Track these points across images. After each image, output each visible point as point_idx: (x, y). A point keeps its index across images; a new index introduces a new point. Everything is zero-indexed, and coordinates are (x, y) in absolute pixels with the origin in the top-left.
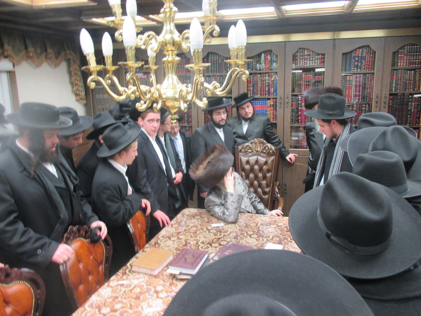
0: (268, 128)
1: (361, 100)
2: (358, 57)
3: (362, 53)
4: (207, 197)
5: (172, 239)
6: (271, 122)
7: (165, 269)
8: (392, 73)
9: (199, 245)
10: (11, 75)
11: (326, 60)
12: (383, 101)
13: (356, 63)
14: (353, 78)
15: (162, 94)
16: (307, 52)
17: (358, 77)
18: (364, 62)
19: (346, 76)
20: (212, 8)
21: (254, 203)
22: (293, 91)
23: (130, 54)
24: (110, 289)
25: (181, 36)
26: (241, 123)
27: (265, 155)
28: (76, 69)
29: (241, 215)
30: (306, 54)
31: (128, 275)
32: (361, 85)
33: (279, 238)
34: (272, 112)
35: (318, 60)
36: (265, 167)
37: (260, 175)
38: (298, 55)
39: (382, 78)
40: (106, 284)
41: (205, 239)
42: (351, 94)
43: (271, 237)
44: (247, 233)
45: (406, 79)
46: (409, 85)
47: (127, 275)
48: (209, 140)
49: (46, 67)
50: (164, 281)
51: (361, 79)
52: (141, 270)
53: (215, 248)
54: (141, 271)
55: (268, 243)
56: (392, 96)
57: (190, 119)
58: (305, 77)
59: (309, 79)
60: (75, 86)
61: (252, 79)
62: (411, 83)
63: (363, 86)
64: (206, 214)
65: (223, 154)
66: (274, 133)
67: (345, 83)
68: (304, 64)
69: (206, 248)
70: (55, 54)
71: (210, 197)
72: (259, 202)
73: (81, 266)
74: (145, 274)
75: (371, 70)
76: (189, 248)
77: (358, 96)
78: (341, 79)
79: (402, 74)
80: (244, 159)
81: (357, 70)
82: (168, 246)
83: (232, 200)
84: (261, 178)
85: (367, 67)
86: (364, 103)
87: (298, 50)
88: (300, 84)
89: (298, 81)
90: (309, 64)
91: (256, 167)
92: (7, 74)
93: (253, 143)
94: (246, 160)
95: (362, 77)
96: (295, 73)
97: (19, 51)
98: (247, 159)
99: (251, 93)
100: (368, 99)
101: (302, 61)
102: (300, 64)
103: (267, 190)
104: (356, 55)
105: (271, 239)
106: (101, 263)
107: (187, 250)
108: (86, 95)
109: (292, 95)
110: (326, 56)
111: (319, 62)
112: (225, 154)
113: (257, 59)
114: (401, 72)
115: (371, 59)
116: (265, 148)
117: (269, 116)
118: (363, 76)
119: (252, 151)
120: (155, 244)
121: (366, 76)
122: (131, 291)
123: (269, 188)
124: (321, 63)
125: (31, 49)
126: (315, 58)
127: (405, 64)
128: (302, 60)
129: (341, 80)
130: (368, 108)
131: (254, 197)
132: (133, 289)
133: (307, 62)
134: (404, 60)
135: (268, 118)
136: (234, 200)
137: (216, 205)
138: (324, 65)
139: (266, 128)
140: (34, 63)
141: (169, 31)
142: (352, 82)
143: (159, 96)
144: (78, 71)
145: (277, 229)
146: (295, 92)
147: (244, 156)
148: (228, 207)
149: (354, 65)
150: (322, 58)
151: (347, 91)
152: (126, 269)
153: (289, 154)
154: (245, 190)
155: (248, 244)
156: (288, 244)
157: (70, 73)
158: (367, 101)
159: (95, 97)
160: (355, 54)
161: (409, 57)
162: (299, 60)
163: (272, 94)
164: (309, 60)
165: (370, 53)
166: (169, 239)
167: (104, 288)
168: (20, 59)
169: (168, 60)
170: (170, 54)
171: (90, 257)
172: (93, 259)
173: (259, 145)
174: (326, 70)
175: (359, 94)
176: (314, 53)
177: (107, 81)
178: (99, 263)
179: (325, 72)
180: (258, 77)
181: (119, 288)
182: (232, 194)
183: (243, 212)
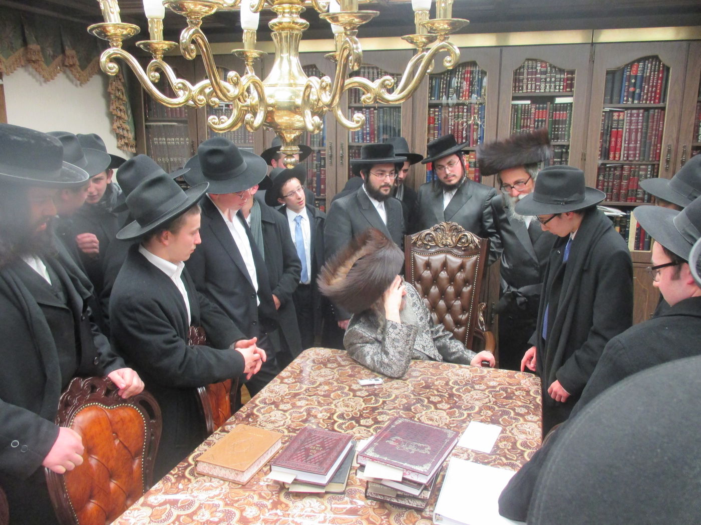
1: (639, 156)
2: (636, 77)
3: (643, 71)
4: (349, 328)
5: (282, 407)
7: (265, 469)
8: (699, 107)
9: (335, 422)
11: (575, 82)
12: (680, 158)
13: (631, 89)
14: (626, 116)
15: (266, 95)
16: (541, 66)
17: (634, 114)
18: (646, 87)
19: (611, 113)
21: (443, 340)
24: (147, 511)
27: (460, 253)
28: (118, 90)
29: (416, 362)
30: (539, 71)
31: (189, 480)
32: (640, 130)
33: (492, 412)
34: (473, 175)
35: (560, 81)
36: (460, 276)
37: (451, 289)
38: (523, 73)
39: (680, 117)
41: (346, 408)
42: (621, 146)
43: (477, 409)
44: (428, 398)
47: (186, 480)
48: (358, 221)
49: (61, 81)
50: (261, 496)
51: (641, 118)
52: (216, 472)
53: (365, 428)
54: (215, 474)
55: (472, 422)
56: (697, 150)
57: (323, 187)
58: (535, 113)
59: (542, 117)
60: (116, 121)
61: (438, 115)
63: (644, 131)
64: (347, 360)
65: (382, 249)
67: (610, 125)
68: (536, 89)
69: (348, 428)
71: (356, 326)
72: (451, 339)
73: (93, 462)
74: (224, 480)
75: (659, 102)
76: (314, 427)
77: (632, 149)
78: (603, 118)
80: (421, 259)
81: (633, 102)
82: (273, 422)
83: (393, 336)
84: (452, 296)
85: (651, 96)
86: (644, 162)
87: (524, 63)
88: (525, 125)
89: (522, 121)
90: (544, 89)
91: (443, 275)
93: (438, 230)
94: (424, 262)
95: (641, 115)
96: (517, 105)
97: (12, 49)
98: (426, 258)
100: (651, 156)
101: (532, 84)
102: (527, 89)
103: (463, 317)
104: (632, 74)
105: (476, 413)
106: (137, 454)
107: (310, 433)
108: (136, 138)
110: (575, 76)
111: (563, 85)
112: (388, 249)
113: (448, 78)
115: (659, 82)
116: (460, 239)
118: (643, 114)
119: (437, 245)
120: (248, 416)
121: (649, 113)
122: (190, 516)
123: (467, 315)
124: (565, 87)
125: (34, 46)
126: (556, 78)
128: (532, 81)
129: (602, 120)
130: (651, 171)
131: (441, 330)
132: (194, 513)
133: (540, 86)
137: (367, 343)
138: (571, 91)
140: (40, 73)
142: (623, 123)
144: (123, 94)
145: (487, 394)
147: (422, 253)
148: (386, 349)
149: (628, 91)
150: (568, 79)
151: (613, 140)
152: (186, 468)
155: (430, 423)
156: (511, 425)
157: (107, 95)
158: (650, 159)
159: (153, 142)
160: (630, 72)
162: (525, 81)
163: (473, 143)
164: (546, 82)
165: (659, 71)
166: (275, 407)
167: (135, 509)
168: (13, 64)
169: (280, 23)
170: (287, 11)
171: (114, 443)
172: (121, 445)
173: (450, 234)
174: (575, 100)
175: (634, 145)
176: (553, 70)
177: (153, 74)
178: (133, 454)
179: (573, 104)
180: (449, 112)
181: (166, 509)
182: (394, 323)
183: (417, 358)
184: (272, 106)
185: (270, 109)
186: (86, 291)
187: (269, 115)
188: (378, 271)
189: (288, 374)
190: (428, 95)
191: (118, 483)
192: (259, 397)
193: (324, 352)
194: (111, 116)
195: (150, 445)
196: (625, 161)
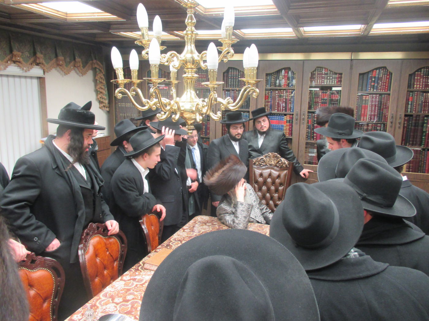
0: (283, 143)
1: (377, 119)
2: (375, 78)
3: (379, 74)
4: (218, 206)
6: (286, 137)
8: (408, 94)
10: (41, 80)
11: (343, 79)
12: (398, 121)
13: (373, 84)
14: (369, 98)
15: (180, 106)
16: (325, 71)
17: (374, 97)
18: (380, 82)
19: (362, 96)
20: (228, 33)
21: (266, 214)
22: (310, 108)
23: (154, 71)
24: (123, 282)
25: (200, 56)
26: (257, 137)
27: (278, 169)
28: (101, 78)
30: (323, 73)
31: (141, 271)
32: (377, 105)
34: (288, 127)
35: (335, 79)
36: (278, 181)
37: (273, 188)
38: (315, 74)
39: (398, 99)
40: (120, 278)
42: (367, 113)
45: (422, 101)
46: (424, 107)
48: (224, 152)
49: (73, 73)
51: (377, 99)
54: (152, 269)
56: (408, 117)
57: (208, 131)
58: (322, 95)
59: (325, 97)
60: (99, 94)
61: (270, 94)
62: (426, 105)
63: (379, 106)
64: (217, 222)
65: (236, 164)
66: (288, 148)
67: (361, 102)
68: (322, 83)
70: (82, 63)
71: (222, 205)
72: (270, 213)
73: (98, 260)
75: (387, 91)
77: (373, 115)
78: (358, 98)
79: (418, 96)
81: (373, 90)
83: (241, 209)
84: (274, 191)
85: (383, 88)
86: (379, 123)
87: (316, 69)
88: (316, 101)
89: (315, 99)
90: (326, 83)
91: (269, 180)
92: (38, 80)
93: (267, 157)
94: (259, 173)
95: (377, 97)
96: (312, 91)
97: (50, 59)
98: (260, 171)
99: (268, 108)
100: (383, 119)
101: (320, 80)
102: (317, 82)
104: (373, 76)
106: (116, 260)
108: (109, 103)
109: (308, 112)
110: (343, 76)
111: (336, 81)
112: (239, 165)
113: (276, 76)
114: (417, 94)
115: (387, 80)
116: (279, 162)
117: (285, 131)
118: (379, 97)
119: (266, 165)
120: (167, 245)
121: (381, 97)
124: (338, 82)
125: (61, 58)
126: (333, 77)
127: (421, 86)
128: (320, 78)
129: (357, 100)
130: (383, 127)
131: (265, 208)
133: (324, 81)
134: (420, 82)
135: (284, 133)
136: (244, 209)
137: (227, 213)
138: (340, 84)
139: (281, 143)
140: (63, 71)
141: (190, 51)
142: (368, 102)
143: (177, 109)
144: (103, 80)
146: (311, 109)
147: (258, 169)
148: (237, 215)
149: (371, 85)
150: (339, 78)
151: (363, 110)
152: (139, 266)
153: (302, 169)
154: (256, 200)
157: (95, 81)
158: (383, 121)
159: (118, 105)
160: (372, 74)
161: (425, 80)
162: (316, 78)
163: (289, 110)
164: (327, 79)
165: (387, 75)
166: (180, 242)
167: (117, 281)
168: (51, 67)
169: (187, 77)
170: (190, 71)
171: (107, 253)
172: (109, 255)
173: (273, 159)
174: (342, 89)
175: (374, 113)
176: (331, 73)
177: (132, 93)
178: (114, 259)
179: (342, 91)
180: (276, 93)
181: (131, 282)
182: (242, 203)
183: (252, 222)
184: (183, 110)
185: (182, 112)
186: (100, 183)
187: (182, 114)
188: (233, 175)
189: (187, 227)
190: (265, 84)
191: (108, 272)
192: (172, 238)
193: (205, 218)
194: (97, 91)
195: (122, 256)
196: (369, 121)
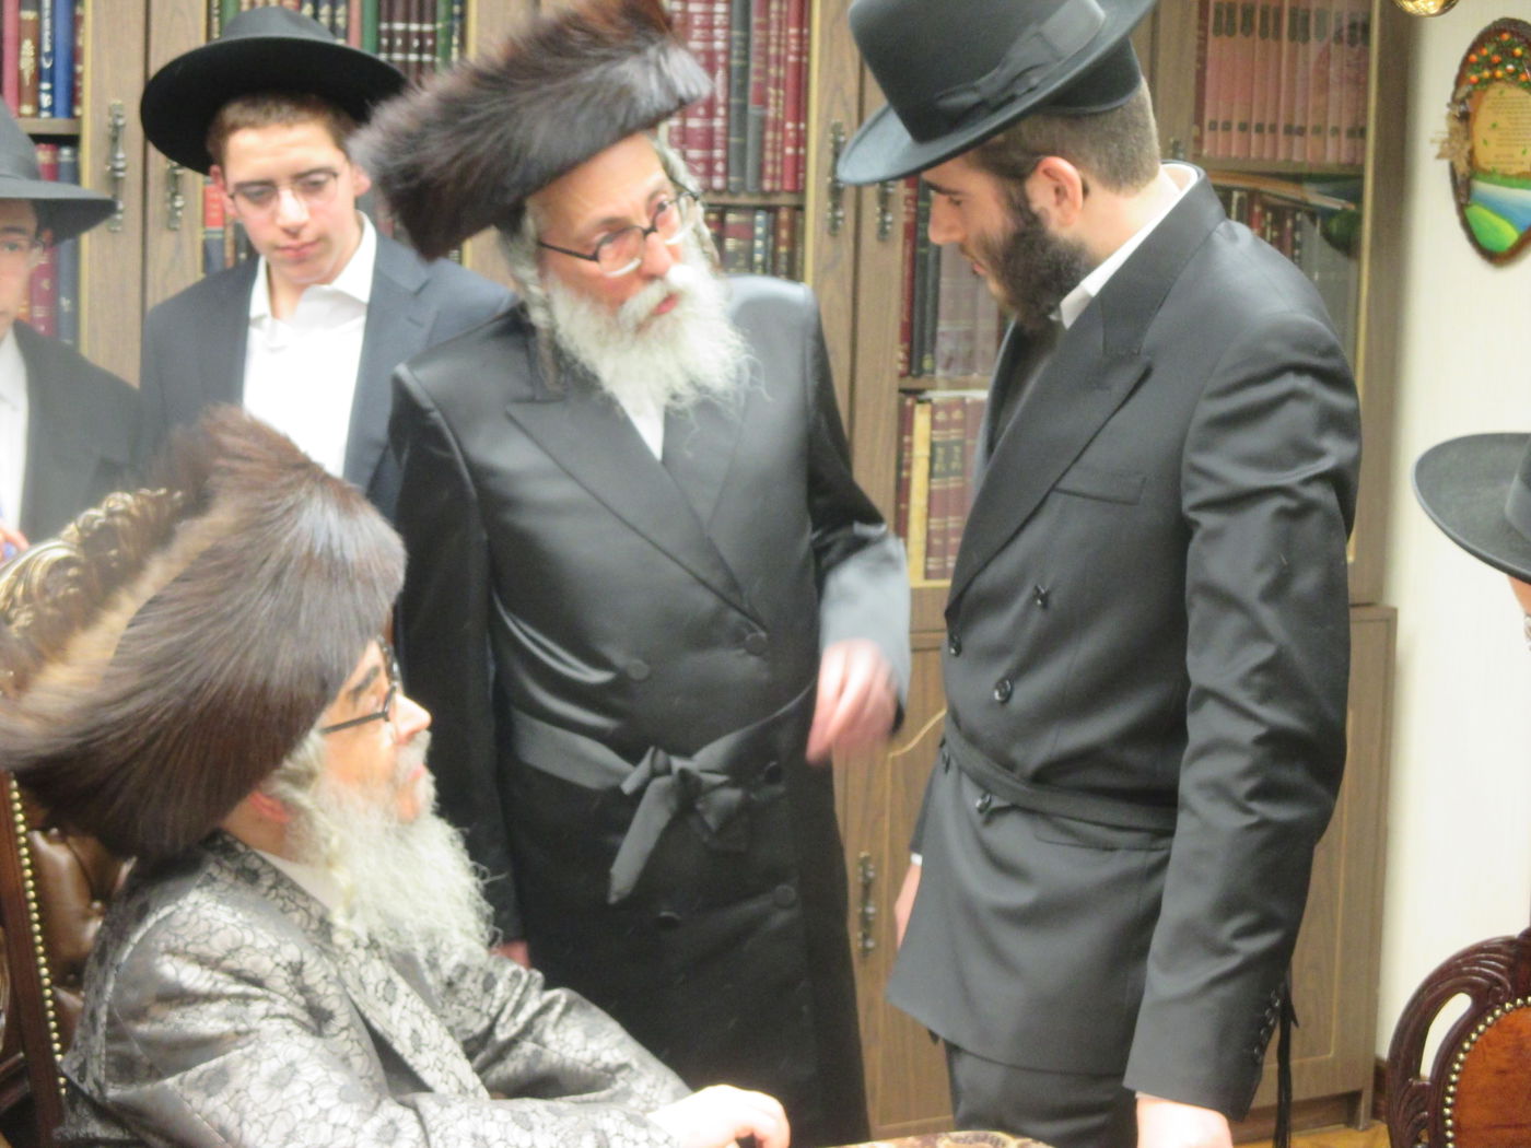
63: (734, 62)
77: (700, 138)
158: (764, 186)
